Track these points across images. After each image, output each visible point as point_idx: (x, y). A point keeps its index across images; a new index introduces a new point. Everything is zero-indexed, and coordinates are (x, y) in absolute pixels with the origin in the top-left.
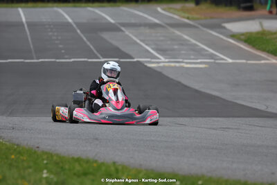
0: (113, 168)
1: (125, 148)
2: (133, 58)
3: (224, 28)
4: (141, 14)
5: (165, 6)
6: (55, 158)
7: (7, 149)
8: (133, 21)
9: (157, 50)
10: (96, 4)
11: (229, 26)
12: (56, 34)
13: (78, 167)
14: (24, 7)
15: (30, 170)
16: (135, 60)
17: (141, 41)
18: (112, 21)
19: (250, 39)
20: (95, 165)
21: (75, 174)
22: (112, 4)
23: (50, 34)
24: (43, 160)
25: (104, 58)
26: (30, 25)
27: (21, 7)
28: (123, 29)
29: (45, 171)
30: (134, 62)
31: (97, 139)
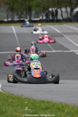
0: (60, 106)
1: (67, 95)
2: (70, 50)
4: (74, 28)
6: (31, 101)
7: (7, 96)
8: (69, 32)
10: (51, 23)
12: (31, 39)
13: (43, 106)
14: (15, 25)
15: (19, 107)
16: (71, 51)
17: (74, 41)
18: (59, 32)
20: (51, 104)
21: (41, 109)
22: (59, 23)
23: (28, 39)
24: (25, 102)
25: (55, 50)
26: (18, 34)
27: (13, 25)
28: (64, 36)
29: (27, 107)
30: (70, 52)
31: (52, 91)
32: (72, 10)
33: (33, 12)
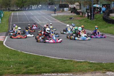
3: (51, 15)
5: (42, 11)
9: (39, 20)
11: (52, 15)
16: (35, 22)
17: (37, 18)
18: (32, 14)
19: (55, 17)
23: (22, 17)
25: (30, 22)
26: (19, 15)
27: (17, 12)
28: (34, 16)
32: (38, 6)
33: (25, 7)
